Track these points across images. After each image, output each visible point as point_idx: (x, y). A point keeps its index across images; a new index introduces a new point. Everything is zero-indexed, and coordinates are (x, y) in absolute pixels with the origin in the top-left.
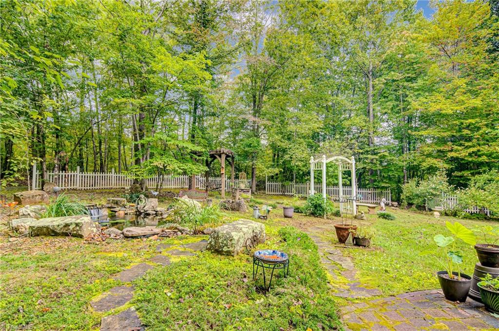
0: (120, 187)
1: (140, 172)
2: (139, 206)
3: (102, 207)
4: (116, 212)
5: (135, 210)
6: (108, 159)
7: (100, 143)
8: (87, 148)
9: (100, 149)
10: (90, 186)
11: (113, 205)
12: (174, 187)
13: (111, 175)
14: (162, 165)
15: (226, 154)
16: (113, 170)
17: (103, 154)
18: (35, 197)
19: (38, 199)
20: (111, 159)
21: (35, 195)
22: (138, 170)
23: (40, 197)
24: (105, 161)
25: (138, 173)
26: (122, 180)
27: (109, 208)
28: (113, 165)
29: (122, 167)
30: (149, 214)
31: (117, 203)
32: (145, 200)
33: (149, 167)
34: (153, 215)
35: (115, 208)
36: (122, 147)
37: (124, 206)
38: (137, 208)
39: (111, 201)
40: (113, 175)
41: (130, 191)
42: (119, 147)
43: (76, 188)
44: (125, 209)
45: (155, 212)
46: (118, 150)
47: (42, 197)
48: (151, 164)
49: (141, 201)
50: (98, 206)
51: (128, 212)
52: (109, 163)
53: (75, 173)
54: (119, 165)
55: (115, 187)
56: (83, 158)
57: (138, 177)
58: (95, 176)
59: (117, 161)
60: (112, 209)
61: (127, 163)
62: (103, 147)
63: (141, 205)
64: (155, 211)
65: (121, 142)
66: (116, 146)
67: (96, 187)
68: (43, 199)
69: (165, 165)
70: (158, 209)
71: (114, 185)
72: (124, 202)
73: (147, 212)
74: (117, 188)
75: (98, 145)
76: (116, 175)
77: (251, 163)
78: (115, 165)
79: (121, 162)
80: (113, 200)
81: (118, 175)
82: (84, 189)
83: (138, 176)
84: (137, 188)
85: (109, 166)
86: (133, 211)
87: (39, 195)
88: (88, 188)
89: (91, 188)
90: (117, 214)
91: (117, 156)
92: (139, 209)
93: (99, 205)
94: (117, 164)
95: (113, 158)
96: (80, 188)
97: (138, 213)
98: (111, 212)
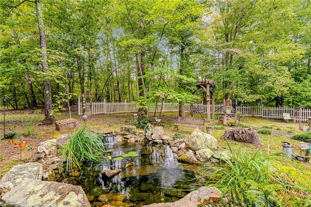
0: (131, 112)
1: (145, 102)
2: (147, 134)
3: (117, 134)
4: (128, 139)
5: (144, 137)
6: (123, 93)
7: (118, 83)
8: (111, 87)
9: (118, 87)
10: (112, 112)
11: (125, 132)
12: (165, 111)
13: (124, 103)
14: (163, 95)
15: (210, 84)
16: (126, 101)
17: (120, 90)
18: (69, 124)
19: (71, 126)
20: (125, 93)
21: (69, 123)
22: (143, 100)
23: (73, 124)
24: (121, 95)
25: (144, 103)
26: (131, 106)
27: (122, 135)
28: (126, 97)
29: (131, 98)
30: (157, 143)
31: (128, 130)
32: (152, 128)
33: (152, 97)
34: (160, 144)
35: (127, 135)
36: (130, 85)
37: (134, 133)
38: (145, 135)
39: (124, 129)
40: (126, 103)
41: (137, 117)
42: (129, 85)
43: (104, 113)
44: (135, 136)
45: (161, 141)
46: (128, 88)
47: (75, 124)
48: (154, 95)
49: (148, 129)
50: (113, 133)
51: (138, 139)
52: (124, 96)
53: (103, 103)
54: (129, 97)
55: (127, 112)
56: (109, 93)
57: (144, 107)
58: (115, 105)
59: (128, 95)
60: (125, 136)
61: (134, 95)
62: (120, 86)
63: (149, 133)
64: (161, 139)
65: (130, 82)
66: (127, 85)
67: (116, 112)
68: (76, 126)
69: (166, 95)
70: (165, 138)
71: (126, 110)
72: (134, 129)
73: (155, 141)
74: (128, 113)
75: (117, 85)
76: (127, 104)
77: (231, 91)
78: (127, 97)
79: (130, 95)
80: (125, 128)
81: (129, 104)
82: (109, 114)
83: (144, 105)
84: (142, 115)
85: (124, 97)
86: (142, 139)
87: (72, 123)
88: (111, 113)
89: (113, 112)
90: (129, 141)
91: (128, 91)
92: (147, 137)
93: (115, 132)
94: (128, 96)
95: (126, 93)
96: (107, 113)
97: (146, 141)
98: (124, 139)
